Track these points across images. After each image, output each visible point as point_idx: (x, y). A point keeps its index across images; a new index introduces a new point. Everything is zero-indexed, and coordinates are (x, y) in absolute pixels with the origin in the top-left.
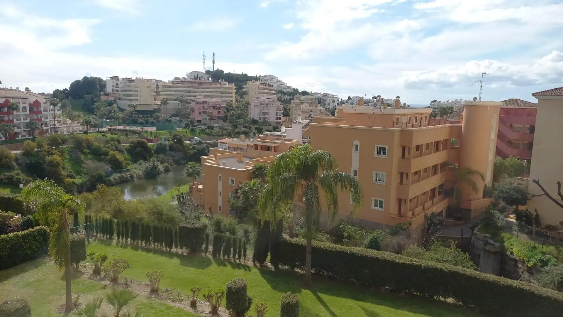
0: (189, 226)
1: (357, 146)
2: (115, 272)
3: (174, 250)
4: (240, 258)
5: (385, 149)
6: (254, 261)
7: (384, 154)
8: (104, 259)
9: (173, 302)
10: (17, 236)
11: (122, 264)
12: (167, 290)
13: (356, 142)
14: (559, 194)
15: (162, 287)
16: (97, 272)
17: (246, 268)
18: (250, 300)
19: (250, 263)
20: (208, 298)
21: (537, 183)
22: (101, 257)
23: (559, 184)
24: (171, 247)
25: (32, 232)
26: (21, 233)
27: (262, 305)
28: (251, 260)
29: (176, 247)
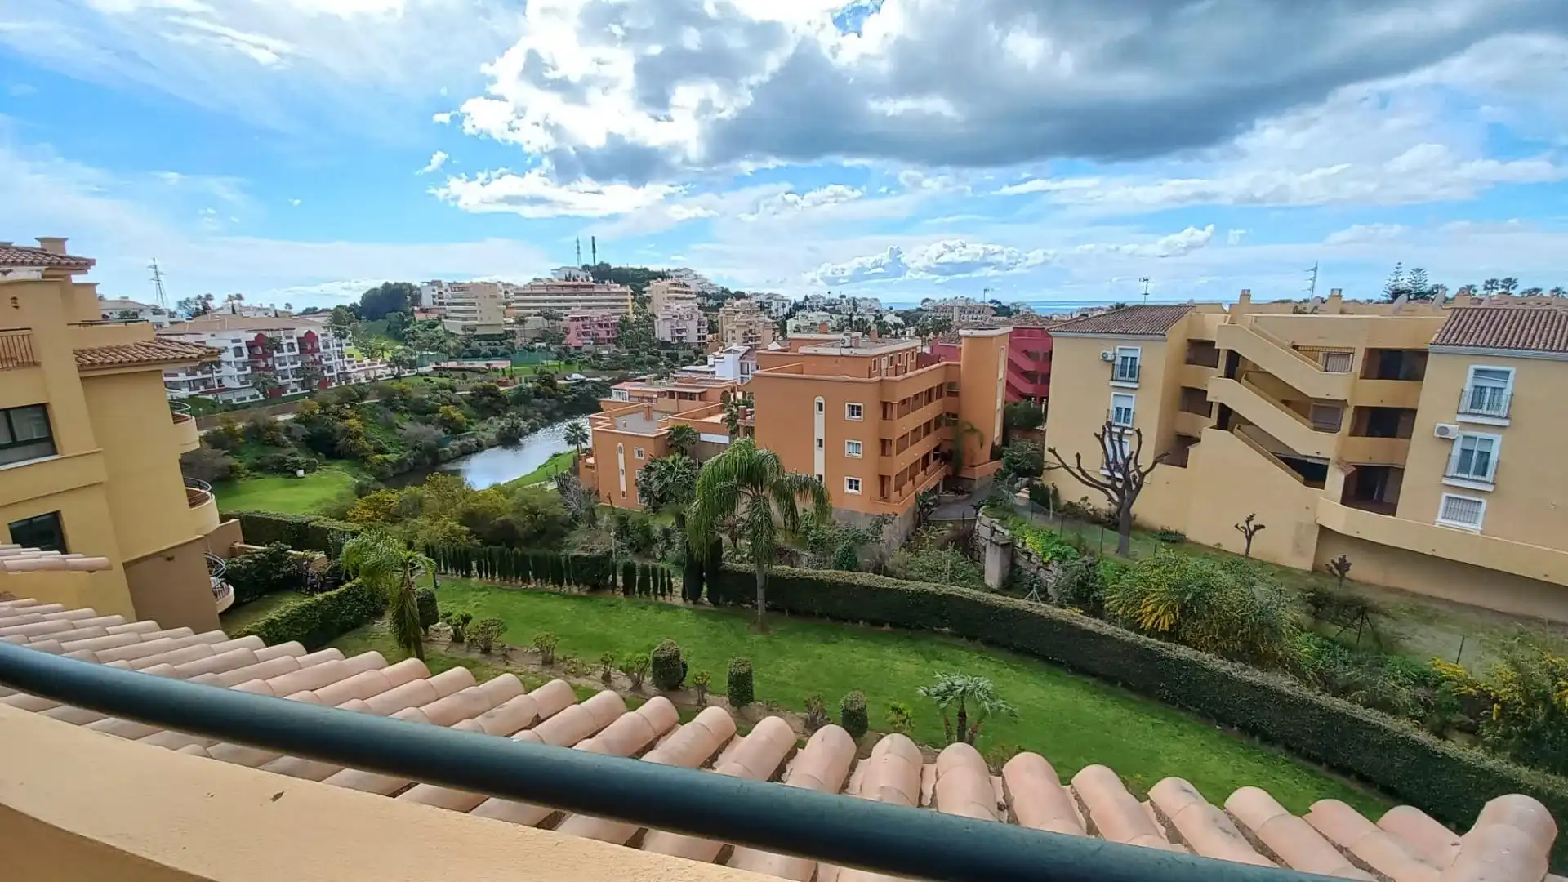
0: (585, 554)
1: (821, 405)
2: (487, 640)
3: (566, 588)
4: (663, 594)
5: (859, 408)
6: (684, 596)
7: (859, 414)
8: (467, 620)
9: (577, 677)
10: (329, 598)
11: (495, 628)
12: (565, 658)
13: (820, 399)
14: (1079, 467)
15: (558, 655)
16: (457, 639)
17: (672, 608)
18: (685, 666)
19: (678, 601)
20: (627, 671)
21: (1053, 451)
22: (463, 619)
23: (1078, 456)
24: (561, 585)
25: (351, 588)
26: (333, 593)
27: (702, 675)
28: (680, 594)
29: (569, 584)
